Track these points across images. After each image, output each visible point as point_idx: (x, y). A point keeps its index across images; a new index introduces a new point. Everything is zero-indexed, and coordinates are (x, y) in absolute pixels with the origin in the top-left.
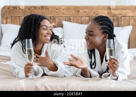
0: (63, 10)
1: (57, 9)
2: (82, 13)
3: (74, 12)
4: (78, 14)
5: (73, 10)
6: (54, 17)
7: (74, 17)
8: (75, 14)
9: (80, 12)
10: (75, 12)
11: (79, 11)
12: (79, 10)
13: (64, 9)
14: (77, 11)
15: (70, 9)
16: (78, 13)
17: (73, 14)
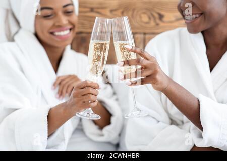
0: (112, 11)
1: (92, 10)
2: (171, 22)
3: (145, 18)
4: (158, 24)
5: (144, 13)
6: (84, 35)
7: (145, 34)
8: (148, 25)
9: (165, 19)
10: (150, 18)
11: (161, 17)
12: (162, 13)
13: (115, 10)
14: (156, 15)
15: (134, 10)
16: (158, 21)
17: (143, 24)
